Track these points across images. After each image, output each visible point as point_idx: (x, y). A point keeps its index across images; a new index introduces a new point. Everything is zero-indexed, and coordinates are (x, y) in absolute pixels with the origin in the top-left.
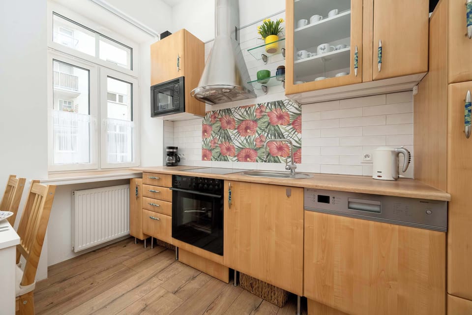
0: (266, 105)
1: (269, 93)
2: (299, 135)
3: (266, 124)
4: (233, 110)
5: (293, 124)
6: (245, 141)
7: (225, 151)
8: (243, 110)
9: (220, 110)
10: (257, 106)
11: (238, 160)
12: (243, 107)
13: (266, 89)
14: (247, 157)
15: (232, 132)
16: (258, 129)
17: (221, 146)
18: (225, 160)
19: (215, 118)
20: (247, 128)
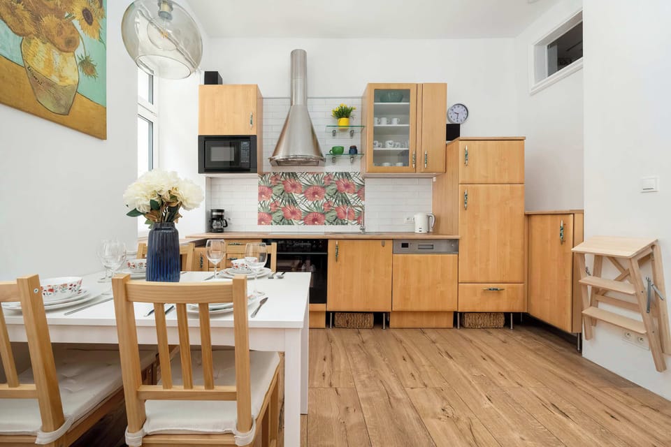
0: (334, 174)
1: (337, 163)
2: (363, 203)
3: (334, 191)
4: (299, 175)
5: (358, 193)
6: (313, 206)
7: (289, 215)
8: (310, 176)
9: (283, 173)
10: (325, 174)
11: (305, 224)
12: (309, 173)
13: (334, 161)
14: (314, 221)
15: (297, 196)
16: (326, 195)
17: (283, 209)
18: (289, 224)
19: (277, 179)
20: (315, 193)
